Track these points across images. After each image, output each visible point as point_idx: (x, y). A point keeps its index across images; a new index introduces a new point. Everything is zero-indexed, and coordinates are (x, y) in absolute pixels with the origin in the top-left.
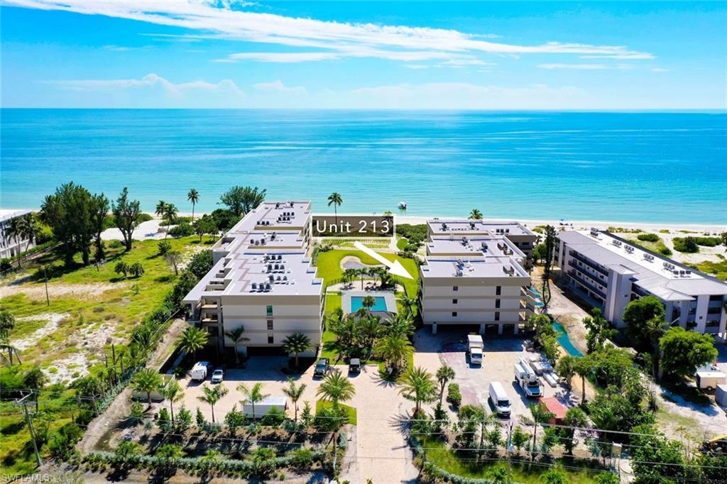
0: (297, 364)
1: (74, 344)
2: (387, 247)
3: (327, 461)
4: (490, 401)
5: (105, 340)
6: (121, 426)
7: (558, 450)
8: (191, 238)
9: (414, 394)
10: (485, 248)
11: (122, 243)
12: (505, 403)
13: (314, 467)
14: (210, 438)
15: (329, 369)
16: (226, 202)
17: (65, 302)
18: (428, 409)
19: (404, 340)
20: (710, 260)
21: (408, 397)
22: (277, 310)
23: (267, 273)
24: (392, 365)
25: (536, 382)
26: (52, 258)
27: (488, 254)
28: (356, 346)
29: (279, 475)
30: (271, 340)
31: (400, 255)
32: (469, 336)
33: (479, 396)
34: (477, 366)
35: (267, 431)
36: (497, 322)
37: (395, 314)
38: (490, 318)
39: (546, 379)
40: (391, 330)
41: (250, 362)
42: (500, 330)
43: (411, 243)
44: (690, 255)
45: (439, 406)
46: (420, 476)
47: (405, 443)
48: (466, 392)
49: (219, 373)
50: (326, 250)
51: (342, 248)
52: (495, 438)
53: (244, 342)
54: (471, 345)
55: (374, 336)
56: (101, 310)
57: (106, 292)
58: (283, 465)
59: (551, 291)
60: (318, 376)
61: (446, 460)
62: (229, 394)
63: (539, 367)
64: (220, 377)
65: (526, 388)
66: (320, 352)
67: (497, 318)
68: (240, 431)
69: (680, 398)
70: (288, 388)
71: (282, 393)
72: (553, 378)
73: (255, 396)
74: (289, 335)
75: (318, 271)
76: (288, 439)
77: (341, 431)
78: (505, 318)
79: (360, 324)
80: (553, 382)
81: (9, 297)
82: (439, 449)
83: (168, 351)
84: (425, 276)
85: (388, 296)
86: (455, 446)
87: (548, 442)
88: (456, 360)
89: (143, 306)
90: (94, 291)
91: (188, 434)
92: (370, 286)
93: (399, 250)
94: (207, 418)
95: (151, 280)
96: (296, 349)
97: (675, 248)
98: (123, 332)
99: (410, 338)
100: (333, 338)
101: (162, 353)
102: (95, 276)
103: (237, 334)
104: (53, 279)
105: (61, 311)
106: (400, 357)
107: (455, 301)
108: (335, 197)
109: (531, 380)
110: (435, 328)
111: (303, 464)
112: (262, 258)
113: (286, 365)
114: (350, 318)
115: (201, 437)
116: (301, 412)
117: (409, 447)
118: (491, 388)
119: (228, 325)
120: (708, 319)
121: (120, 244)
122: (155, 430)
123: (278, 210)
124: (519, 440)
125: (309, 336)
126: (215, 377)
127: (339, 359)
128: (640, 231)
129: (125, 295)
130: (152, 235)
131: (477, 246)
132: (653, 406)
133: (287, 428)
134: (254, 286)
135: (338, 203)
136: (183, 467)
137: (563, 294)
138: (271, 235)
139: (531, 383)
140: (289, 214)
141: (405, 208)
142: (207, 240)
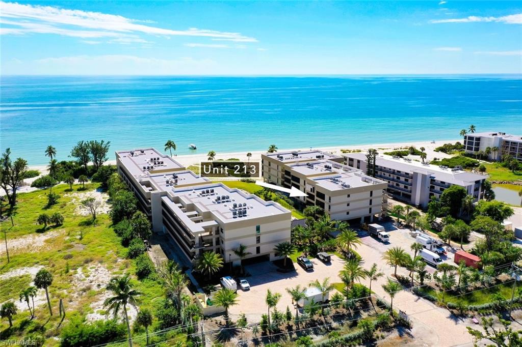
12: (438, 260)
13: (391, 324)
16: (74, 154)
22: (263, 228)
23: (219, 203)
29: (378, 336)
30: (258, 251)
31: (243, 181)
34: (387, 242)
36: (370, 215)
38: (366, 212)
42: (372, 219)
47: (416, 296)
49: (245, 282)
56: (69, 257)
60: (309, 269)
64: (247, 285)
65: (435, 249)
67: (370, 211)
76: (350, 313)
78: (375, 211)
86: (441, 290)
88: (371, 241)
89: (103, 247)
90: (34, 243)
95: (75, 226)
96: (286, 253)
107: (348, 205)
108: (170, 143)
117: (422, 298)
126: (243, 286)
129: (70, 241)
131: (320, 168)
134: (235, 213)
135: (172, 149)
138: (172, 176)
139: (440, 245)
140: (155, 159)
141: (195, 148)
142: (78, 187)
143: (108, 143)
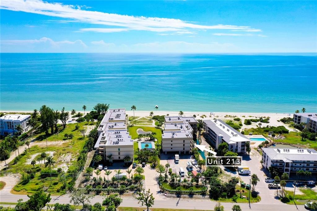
0: (127, 164)
1: (61, 161)
2: (152, 125)
3: (138, 188)
4: (180, 172)
5: (70, 159)
6: (83, 182)
7: (194, 183)
8: (84, 123)
9: (160, 171)
10: (181, 127)
11: (62, 125)
12: (183, 173)
13: (135, 189)
14: (107, 184)
15: (136, 166)
16: (95, 109)
17: (52, 148)
18: (163, 175)
19: (157, 157)
20: (253, 127)
21: (158, 172)
22: (121, 149)
23: (117, 138)
24: (154, 164)
25: (191, 167)
26: (39, 132)
27: (182, 129)
28: (144, 159)
29: (127, 191)
30: (119, 158)
31: (156, 128)
32: (175, 155)
33: (177, 171)
34: (177, 163)
35: (122, 182)
36: (184, 150)
37: (154, 149)
38: (182, 149)
39: (195, 166)
40: (153, 154)
41: (114, 164)
42: (185, 153)
43: (160, 123)
44: (248, 126)
45: (166, 174)
46: (161, 190)
47: (157, 183)
48: (174, 170)
49: (106, 168)
50: (131, 126)
51: (137, 125)
52: (179, 181)
53: (112, 159)
54: (176, 157)
55: (148, 156)
56: (65, 150)
57: (63, 144)
58: (128, 189)
59: (202, 140)
60: (134, 168)
61: (167, 187)
62: (112, 173)
63: (194, 163)
64: (106, 169)
65: (189, 169)
66: (133, 161)
67: (184, 149)
68: (115, 182)
69: (229, 170)
70: (127, 171)
71: (126, 172)
72: (197, 166)
73: (119, 173)
74: (125, 156)
75: (132, 137)
76: (128, 184)
77: (141, 181)
78: (186, 149)
79: (144, 153)
80: (197, 167)
81: (33, 146)
82: (166, 184)
83: (89, 162)
84: (163, 138)
85: (153, 143)
86: (170, 183)
87: (192, 181)
88: (171, 162)
89: (77, 148)
90: (59, 143)
91: (102, 183)
92: (147, 139)
93: (156, 126)
94: (107, 179)
95: (76, 139)
96: (127, 160)
97: (244, 123)
98: (73, 157)
99: (159, 156)
100: (137, 156)
101: (88, 163)
102: (58, 138)
103: (110, 156)
104: (44, 140)
105: (52, 150)
106: (156, 162)
107: (172, 145)
108: (134, 107)
109: (190, 166)
110: (166, 152)
111: (133, 189)
112: (114, 133)
113: (124, 165)
114: (141, 150)
115: (105, 184)
116: (130, 177)
117: (158, 184)
118: (180, 169)
119: (107, 154)
120: (241, 148)
121: (61, 126)
122: (93, 182)
123: (114, 112)
124: (185, 181)
125: (130, 156)
126: (105, 169)
127: (139, 163)
128: (236, 116)
129: (70, 144)
130: (70, 122)
131: (179, 126)
132: (221, 172)
133: (127, 181)
134: (114, 143)
135: (134, 109)
136: (103, 191)
137: (205, 141)
138: (115, 124)
139: (190, 167)
140: (119, 115)
141: (157, 108)
142: (91, 123)
143: (109, 105)
